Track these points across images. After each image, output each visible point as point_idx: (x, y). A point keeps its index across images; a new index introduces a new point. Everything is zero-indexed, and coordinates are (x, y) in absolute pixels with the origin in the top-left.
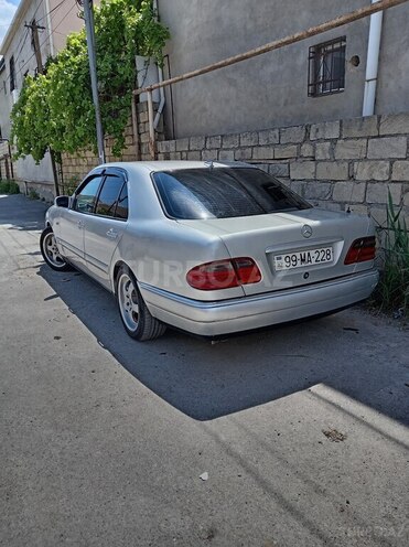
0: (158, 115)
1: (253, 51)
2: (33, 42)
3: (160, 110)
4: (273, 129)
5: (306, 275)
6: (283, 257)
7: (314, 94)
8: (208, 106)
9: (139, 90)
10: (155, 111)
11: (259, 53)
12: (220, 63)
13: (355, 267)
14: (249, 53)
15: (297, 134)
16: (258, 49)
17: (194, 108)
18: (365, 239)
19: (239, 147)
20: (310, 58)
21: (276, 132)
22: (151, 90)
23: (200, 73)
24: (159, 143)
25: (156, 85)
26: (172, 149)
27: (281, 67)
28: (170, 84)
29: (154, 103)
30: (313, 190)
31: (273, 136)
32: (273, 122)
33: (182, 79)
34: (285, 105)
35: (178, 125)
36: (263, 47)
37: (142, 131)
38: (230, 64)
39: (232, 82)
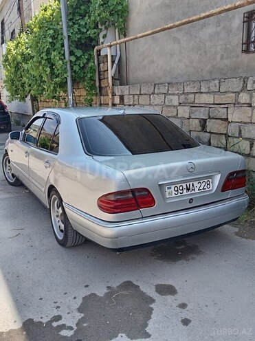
0: (115, 65)
1: (198, 16)
2: (19, 9)
3: (116, 62)
4: (213, 80)
5: (191, 201)
6: (173, 187)
7: (247, 51)
8: (155, 59)
9: (101, 46)
10: (113, 62)
11: (204, 18)
12: (169, 26)
13: (230, 193)
14: (194, 18)
15: (236, 85)
16: (203, 15)
17: (143, 60)
18: (238, 172)
19: (183, 93)
20: (244, 22)
21: (217, 82)
22: (110, 46)
23: (152, 33)
24: (116, 88)
25: (115, 42)
26: (126, 92)
27: (219, 29)
28: (125, 42)
29: (112, 56)
30: (249, 131)
31: (214, 85)
32: (211, 73)
33: (136, 38)
34: (221, 59)
35: (131, 74)
36: (208, 13)
37: (102, 77)
38: (177, 26)
39: (176, 40)
